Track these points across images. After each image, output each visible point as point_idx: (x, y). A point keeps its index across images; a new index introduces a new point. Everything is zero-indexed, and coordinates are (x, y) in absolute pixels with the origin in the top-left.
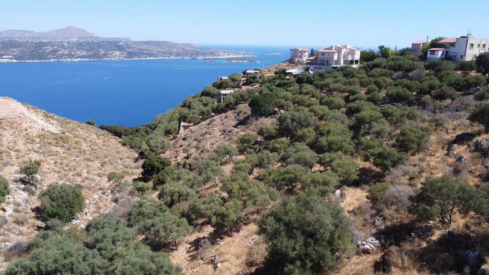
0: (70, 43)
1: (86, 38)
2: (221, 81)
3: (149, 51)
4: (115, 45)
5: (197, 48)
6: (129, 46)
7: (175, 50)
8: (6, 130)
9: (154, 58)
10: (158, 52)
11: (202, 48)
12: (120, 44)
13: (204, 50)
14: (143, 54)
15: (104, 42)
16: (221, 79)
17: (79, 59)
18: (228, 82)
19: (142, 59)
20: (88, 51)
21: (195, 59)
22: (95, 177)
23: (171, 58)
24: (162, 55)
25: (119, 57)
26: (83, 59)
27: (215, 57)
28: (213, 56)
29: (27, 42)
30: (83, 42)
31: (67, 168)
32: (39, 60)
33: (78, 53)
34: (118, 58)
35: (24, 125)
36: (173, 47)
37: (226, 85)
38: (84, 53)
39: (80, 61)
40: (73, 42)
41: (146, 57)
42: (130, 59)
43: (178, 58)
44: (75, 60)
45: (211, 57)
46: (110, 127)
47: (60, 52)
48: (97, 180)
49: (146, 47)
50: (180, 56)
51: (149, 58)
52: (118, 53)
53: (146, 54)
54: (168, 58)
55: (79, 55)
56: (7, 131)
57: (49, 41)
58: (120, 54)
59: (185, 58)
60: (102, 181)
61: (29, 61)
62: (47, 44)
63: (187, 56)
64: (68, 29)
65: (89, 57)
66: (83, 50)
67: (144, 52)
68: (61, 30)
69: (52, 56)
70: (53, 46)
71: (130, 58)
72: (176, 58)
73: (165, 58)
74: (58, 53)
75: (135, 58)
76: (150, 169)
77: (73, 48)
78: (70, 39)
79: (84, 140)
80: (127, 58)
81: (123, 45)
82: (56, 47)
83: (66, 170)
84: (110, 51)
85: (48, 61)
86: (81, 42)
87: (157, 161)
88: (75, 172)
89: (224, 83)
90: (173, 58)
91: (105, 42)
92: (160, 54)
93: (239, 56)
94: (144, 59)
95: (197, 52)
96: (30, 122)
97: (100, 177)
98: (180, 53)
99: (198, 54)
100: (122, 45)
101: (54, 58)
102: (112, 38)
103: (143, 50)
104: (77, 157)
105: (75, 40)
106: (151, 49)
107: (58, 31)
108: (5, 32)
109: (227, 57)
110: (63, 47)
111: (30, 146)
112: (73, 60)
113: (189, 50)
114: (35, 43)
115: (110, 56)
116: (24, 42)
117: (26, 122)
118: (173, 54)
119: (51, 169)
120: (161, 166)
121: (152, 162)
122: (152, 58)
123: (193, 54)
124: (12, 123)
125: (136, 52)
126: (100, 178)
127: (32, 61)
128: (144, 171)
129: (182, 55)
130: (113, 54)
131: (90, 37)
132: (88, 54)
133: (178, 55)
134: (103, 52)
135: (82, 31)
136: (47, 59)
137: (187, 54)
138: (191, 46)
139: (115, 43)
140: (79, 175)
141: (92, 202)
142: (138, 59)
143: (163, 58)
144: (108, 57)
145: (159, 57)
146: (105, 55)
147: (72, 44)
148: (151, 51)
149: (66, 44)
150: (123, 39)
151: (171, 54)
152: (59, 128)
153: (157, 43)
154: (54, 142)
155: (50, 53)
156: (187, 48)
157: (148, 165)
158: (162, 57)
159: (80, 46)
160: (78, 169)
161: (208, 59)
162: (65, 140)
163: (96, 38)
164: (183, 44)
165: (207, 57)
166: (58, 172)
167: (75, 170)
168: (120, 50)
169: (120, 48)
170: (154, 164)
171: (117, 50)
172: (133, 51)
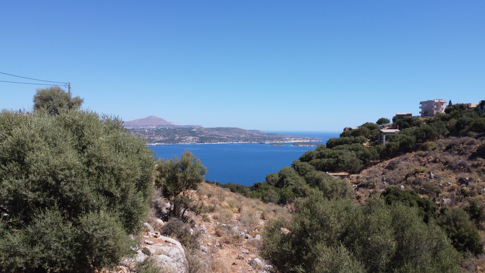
0: (150, 130)
1: (164, 126)
3: (219, 136)
4: (189, 131)
5: (264, 134)
6: (201, 132)
7: (243, 136)
9: (224, 143)
10: (227, 137)
11: (269, 134)
12: (193, 130)
13: (270, 136)
14: (214, 139)
15: (179, 128)
17: (157, 143)
19: (213, 143)
20: (165, 136)
21: (262, 143)
23: (240, 143)
25: (192, 141)
26: (160, 144)
27: (281, 142)
30: (162, 128)
33: (156, 138)
34: (191, 143)
36: (241, 133)
38: (161, 138)
39: (157, 145)
40: (153, 129)
41: (216, 141)
42: (202, 144)
43: (246, 142)
44: (153, 144)
45: (278, 142)
49: (217, 133)
51: (219, 143)
52: (191, 138)
53: (216, 139)
54: (236, 143)
55: (157, 140)
57: (132, 128)
58: (193, 139)
59: (253, 142)
63: (255, 141)
64: (149, 118)
65: (166, 141)
66: (160, 136)
68: (143, 119)
72: (244, 143)
73: (234, 142)
77: (152, 134)
78: (150, 127)
80: (199, 143)
81: (196, 131)
82: (138, 133)
84: (184, 136)
86: (160, 128)
92: (230, 139)
93: (305, 141)
94: (215, 143)
95: (264, 137)
98: (248, 138)
99: (265, 139)
102: (186, 126)
103: (214, 135)
105: (154, 127)
106: (221, 135)
107: (141, 120)
109: (293, 141)
110: (144, 133)
112: (151, 145)
115: (184, 140)
118: (241, 139)
122: (221, 143)
123: (261, 139)
125: (208, 138)
129: (249, 140)
130: (187, 139)
131: (167, 125)
132: (165, 139)
133: (246, 140)
134: (178, 138)
135: (161, 119)
137: (255, 139)
138: (258, 132)
139: (189, 129)
142: (209, 143)
144: (182, 142)
145: (228, 142)
146: (179, 140)
147: (152, 131)
149: (146, 131)
150: (196, 126)
151: (239, 139)
153: (227, 130)
156: (255, 134)
158: (231, 142)
159: (158, 132)
161: (275, 144)
164: (250, 131)
165: (274, 142)
169: (193, 134)
171: (190, 136)
172: (204, 136)
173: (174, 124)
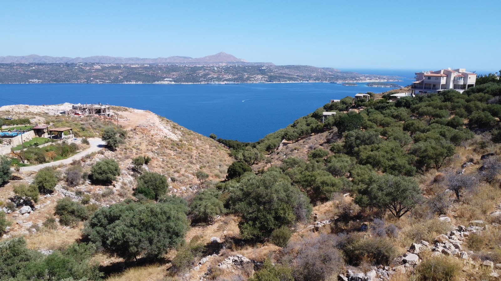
0: (219, 68)
1: (234, 63)
3: (289, 75)
4: (258, 69)
5: (338, 72)
6: (271, 71)
7: (314, 75)
8: (138, 134)
9: (293, 82)
10: (298, 76)
11: (343, 72)
12: (263, 68)
14: (283, 77)
15: (248, 66)
17: (226, 82)
19: (282, 82)
20: (233, 75)
21: (334, 83)
23: (310, 82)
24: (301, 79)
25: (261, 80)
26: (228, 82)
27: (355, 82)
28: (353, 81)
29: (185, 66)
30: (231, 66)
31: (170, 166)
32: (192, 82)
33: (225, 76)
34: (259, 82)
35: (152, 132)
36: (313, 71)
38: (230, 77)
39: (225, 84)
40: (222, 67)
41: (285, 80)
42: (270, 83)
43: (317, 82)
44: (222, 83)
45: (351, 82)
46: (226, 141)
47: (210, 76)
49: (287, 71)
50: (319, 80)
51: (288, 82)
52: (260, 77)
53: (286, 78)
54: (306, 82)
55: (226, 78)
56: (138, 136)
57: (202, 66)
58: (262, 78)
59: (324, 82)
61: (184, 83)
62: (200, 68)
63: (326, 80)
64: (219, 55)
65: (234, 80)
66: (229, 74)
67: (284, 76)
68: (213, 56)
69: (203, 79)
70: (205, 70)
71: (270, 81)
72: (314, 82)
73: (304, 82)
74: (208, 76)
75: (275, 81)
77: (221, 72)
78: (220, 64)
79: (197, 148)
80: (268, 81)
81: (266, 69)
82: (207, 71)
83: (169, 167)
84: (253, 75)
85: (199, 83)
86: (229, 66)
88: (175, 169)
90: (312, 82)
91: (250, 66)
92: (300, 78)
93: (382, 81)
94: (284, 82)
95: (337, 76)
96: (157, 130)
98: (320, 77)
99: (337, 78)
100: (264, 70)
101: (205, 81)
102: (257, 63)
103: (284, 74)
104: (184, 160)
105: (224, 64)
106: (291, 73)
107: (211, 57)
108: (169, 58)
109: (368, 81)
110: (213, 71)
111: (150, 147)
112: (220, 83)
113: (328, 74)
114: (191, 68)
115: (253, 79)
116: (182, 67)
117: (154, 130)
118: (312, 78)
119: (158, 165)
122: (291, 82)
123: (333, 78)
124: (144, 130)
125: (277, 76)
127: (187, 83)
128: (229, 174)
129: (321, 79)
130: (255, 77)
131: (237, 62)
132: (234, 78)
133: (317, 79)
134: (246, 76)
135: (230, 56)
136: (198, 82)
137: (327, 78)
138: (331, 70)
139: (259, 67)
140: (177, 172)
141: (179, 191)
142: (278, 82)
143: (302, 82)
144: (250, 81)
145: (298, 81)
146: (248, 79)
147: (221, 69)
148: (291, 75)
149: (216, 69)
150: (267, 63)
151: (310, 78)
152: (180, 137)
153: (298, 68)
154: (170, 147)
155: (201, 77)
156: (327, 72)
157: (232, 169)
159: (227, 70)
160: (178, 168)
161: (347, 84)
162: (180, 146)
163: (243, 62)
164: (323, 68)
165: (347, 82)
166: (163, 168)
167: (176, 167)
168: (262, 74)
169: (262, 72)
171: (259, 74)
172: (274, 75)
173: (245, 61)
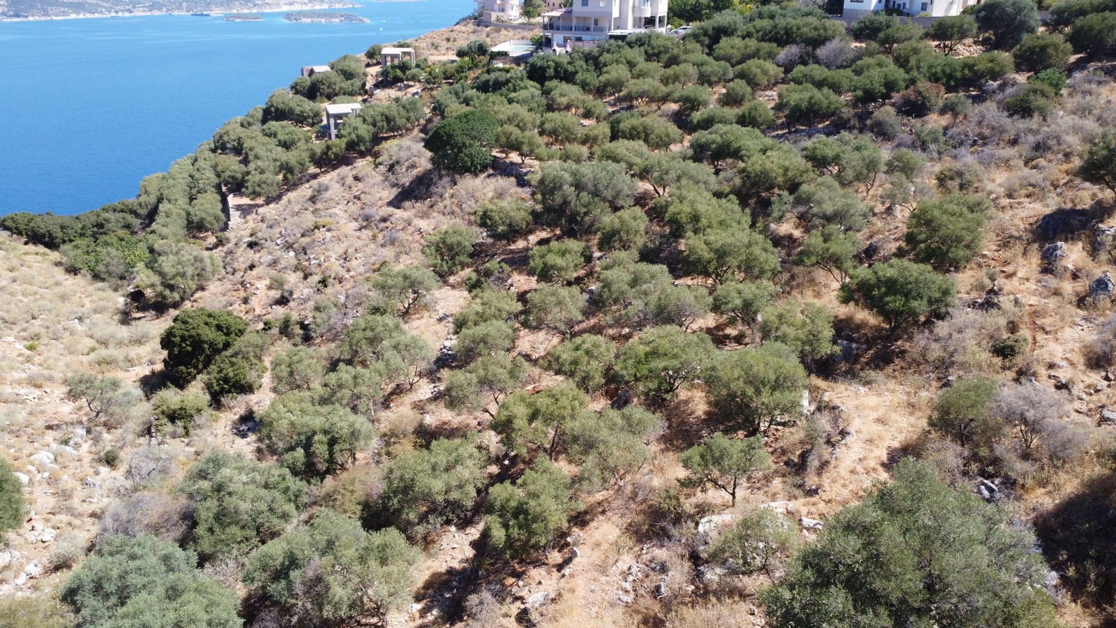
2: (314, 77)
16: (312, 72)
18: (333, 80)
22: (22, 391)
28: (250, 8)
37: (328, 87)
41: (64, 12)
45: (246, 11)
48: (30, 397)
60: (48, 399)
63: (179, 8)
73: (120, 14)
75: (33, 16)
76: (189, 349)
80: (10, 16)
87: (206, 324)
89: (323, 84)
90: (142, 14)
93: (318, 7)
94: (61, 18)
97: (38, 386)
109: (286, 8)
120: (220, 338)
121: (193, 328)
122: (81, 16)
126: (37, 392)
128: (170, 355)
142: (42, 18)
143: (113, 14)
145: (101, 12)
157: (183, 338)
158: (110, 12)
161: (238, 16)
165: (235, 11)
170: (198, 335)
